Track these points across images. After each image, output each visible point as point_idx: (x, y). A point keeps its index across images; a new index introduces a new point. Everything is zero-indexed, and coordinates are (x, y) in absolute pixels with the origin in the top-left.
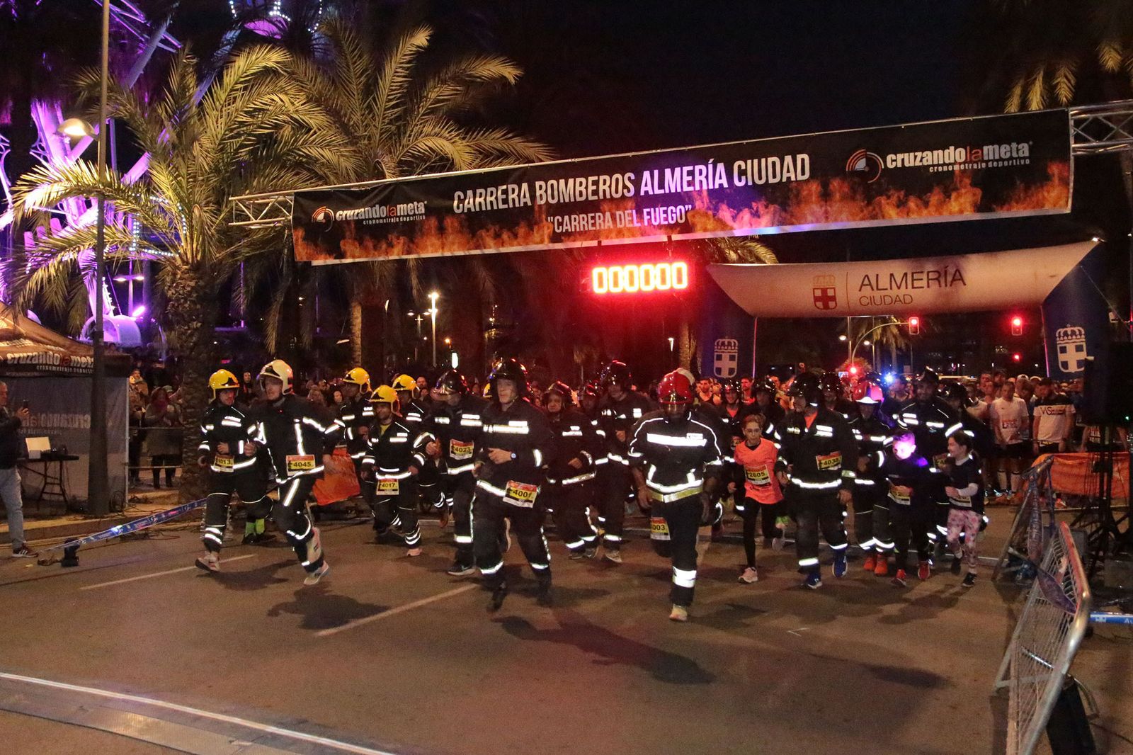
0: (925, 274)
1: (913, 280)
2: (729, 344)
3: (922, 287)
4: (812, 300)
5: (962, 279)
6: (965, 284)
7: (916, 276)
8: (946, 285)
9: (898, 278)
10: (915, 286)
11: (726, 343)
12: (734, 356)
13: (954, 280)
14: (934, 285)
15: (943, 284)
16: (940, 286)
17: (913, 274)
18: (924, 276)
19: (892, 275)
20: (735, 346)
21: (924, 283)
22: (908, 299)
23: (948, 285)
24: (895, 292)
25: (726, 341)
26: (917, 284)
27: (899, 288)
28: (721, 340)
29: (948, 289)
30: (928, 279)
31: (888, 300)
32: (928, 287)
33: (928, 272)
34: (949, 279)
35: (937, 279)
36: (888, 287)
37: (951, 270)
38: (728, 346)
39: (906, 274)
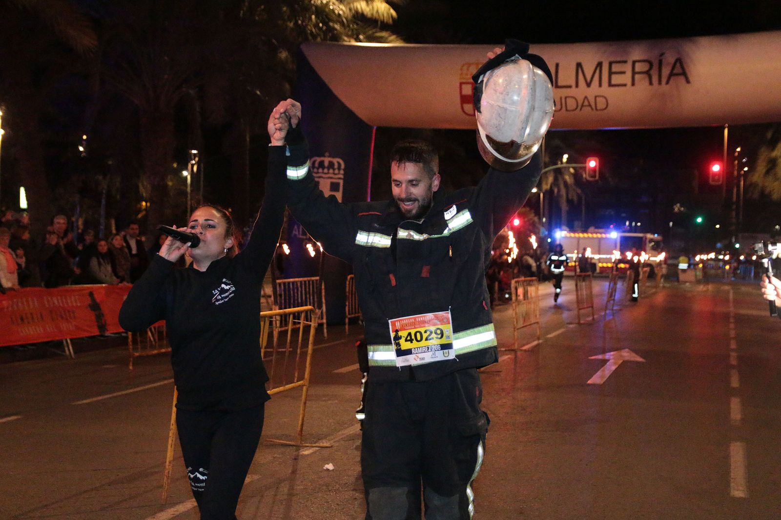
0: (630, 64)
1: (611, 73)
2: (331, 165)
3: (625, 85)
4: (458, 100)
5: (684, 74)
6: (688, 82)
7: (615, 68)
8: (660, 83)
9: (589, 69)
10: (613, 82)
11: (326, 164)
12: (338, 184)
13: (672, 75)
14: (642, 83)
15: (655, 79)
16: (651, 83)
17: (611, 64)
18: (628, 68)
19: (579, 65)
20: (339, 168)
21: (627, 78)
22: (601, 103)
23: (664, 80)
24: (582, 91)
25: (327, 160)
26: (616, 79)
27: (589, 85)
28: (318, 159)
29: (664, 88)
30: (634, 73)
31: (571, 104)
32: (633, 84)
33: (634, 62)
34: (666, 72)
35: (648, 73)
36: (573, 84)
37: (670, 58)
38: (328, 168)
39: (600, 65)
